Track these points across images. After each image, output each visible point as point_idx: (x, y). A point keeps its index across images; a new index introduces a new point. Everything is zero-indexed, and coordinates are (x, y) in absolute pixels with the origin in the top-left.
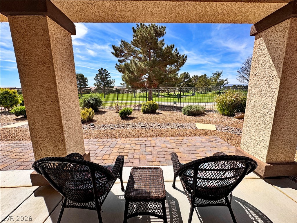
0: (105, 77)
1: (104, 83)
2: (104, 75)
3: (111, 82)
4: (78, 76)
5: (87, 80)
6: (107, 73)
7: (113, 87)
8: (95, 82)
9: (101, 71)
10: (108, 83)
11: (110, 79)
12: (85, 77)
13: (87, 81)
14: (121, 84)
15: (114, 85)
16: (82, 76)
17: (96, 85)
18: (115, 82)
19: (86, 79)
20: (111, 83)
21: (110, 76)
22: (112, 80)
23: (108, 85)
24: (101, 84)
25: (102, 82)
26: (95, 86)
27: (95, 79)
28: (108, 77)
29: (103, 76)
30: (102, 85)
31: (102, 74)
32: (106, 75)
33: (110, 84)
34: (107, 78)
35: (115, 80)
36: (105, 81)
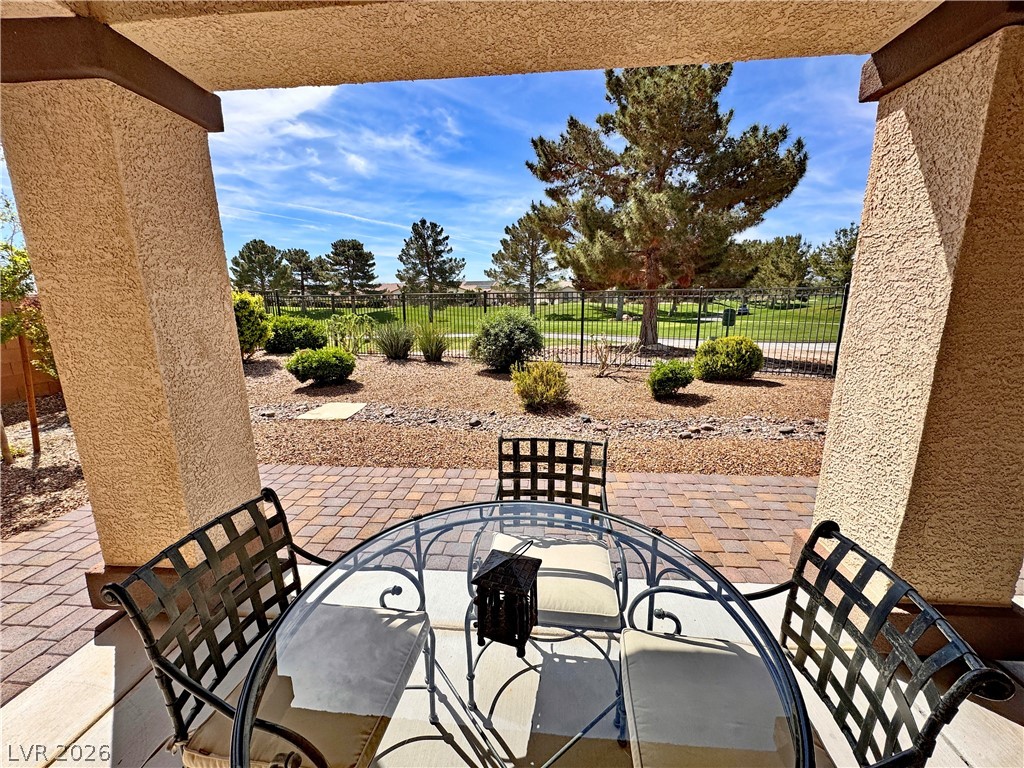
0: (434, 250)
1: (430, 270)
2: (430, 243)
3: (451, 268)
4: (346, 249)
5: (371, 262)
6: (440, 238)
7: (456, 285)
8: (402, 267)
9: (418, 229)
10: (442, 271)
11: (450, 256)
12: (366, 250)
13: (374, 264)
14: (488, 274)
15: (461, 276)
16: (356, 246)
17: (402, 279)
18: (464, 265)
19: (370, 256)
20: (452, 271)
21: (448, 248)
22: (455, 260)
23: (444, 279)
24: (419, 273)
25: (423, 266)
26: (398, 281)
27: (401, 258)
28: (442, 251)
29: (426, 245)
30: (423, 278)
31: (424, 241)
32: (436, 243)
33: (450, 274)
34: (439, 254)
35: (463, 260)
36: (432, 262)
